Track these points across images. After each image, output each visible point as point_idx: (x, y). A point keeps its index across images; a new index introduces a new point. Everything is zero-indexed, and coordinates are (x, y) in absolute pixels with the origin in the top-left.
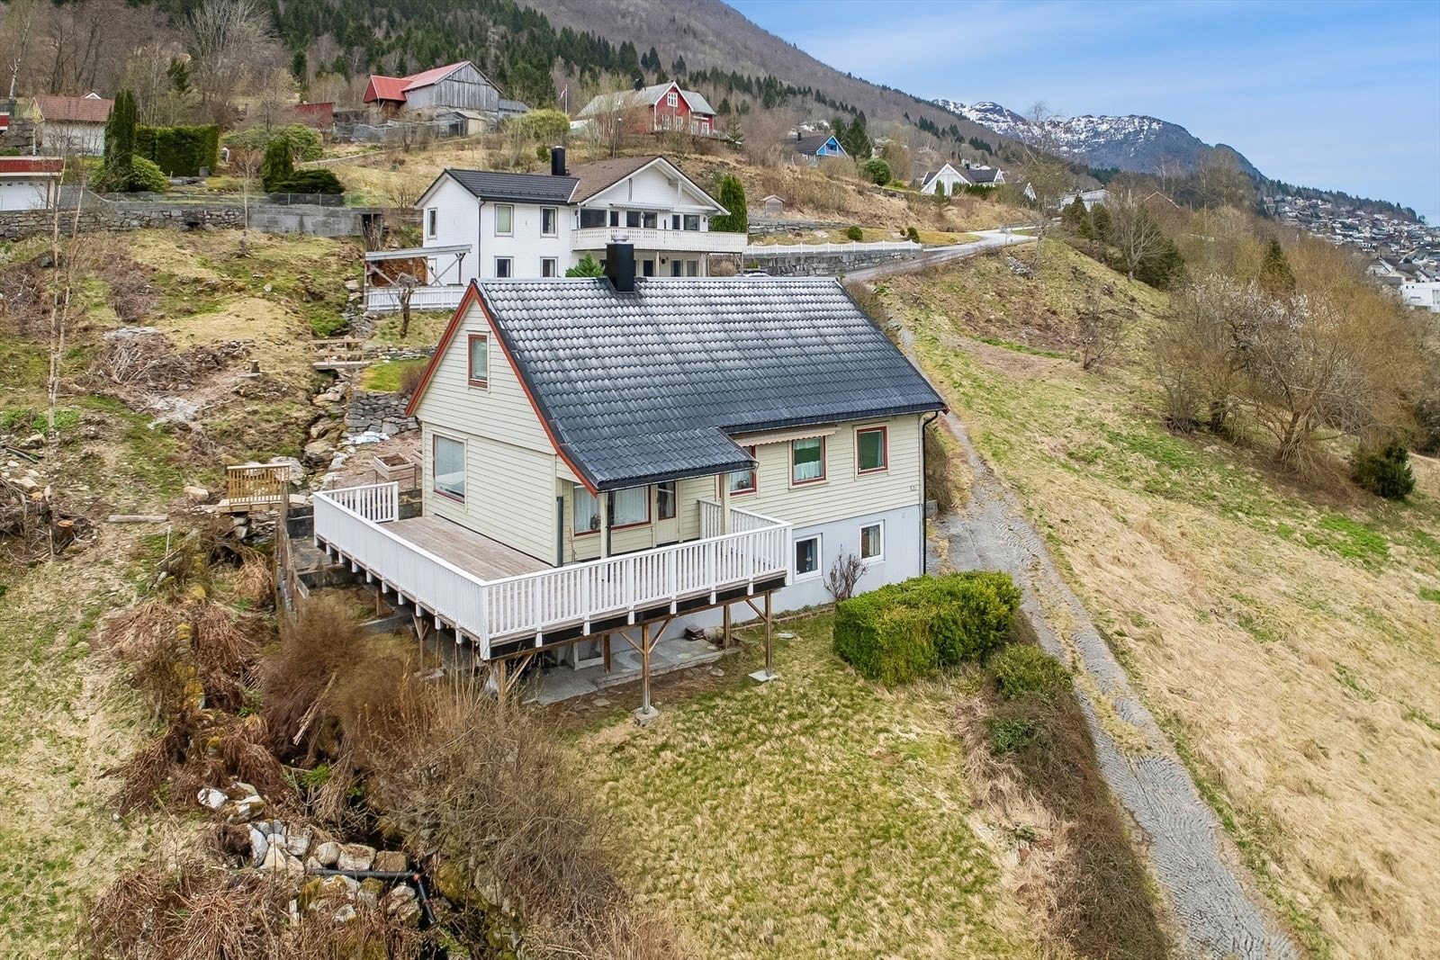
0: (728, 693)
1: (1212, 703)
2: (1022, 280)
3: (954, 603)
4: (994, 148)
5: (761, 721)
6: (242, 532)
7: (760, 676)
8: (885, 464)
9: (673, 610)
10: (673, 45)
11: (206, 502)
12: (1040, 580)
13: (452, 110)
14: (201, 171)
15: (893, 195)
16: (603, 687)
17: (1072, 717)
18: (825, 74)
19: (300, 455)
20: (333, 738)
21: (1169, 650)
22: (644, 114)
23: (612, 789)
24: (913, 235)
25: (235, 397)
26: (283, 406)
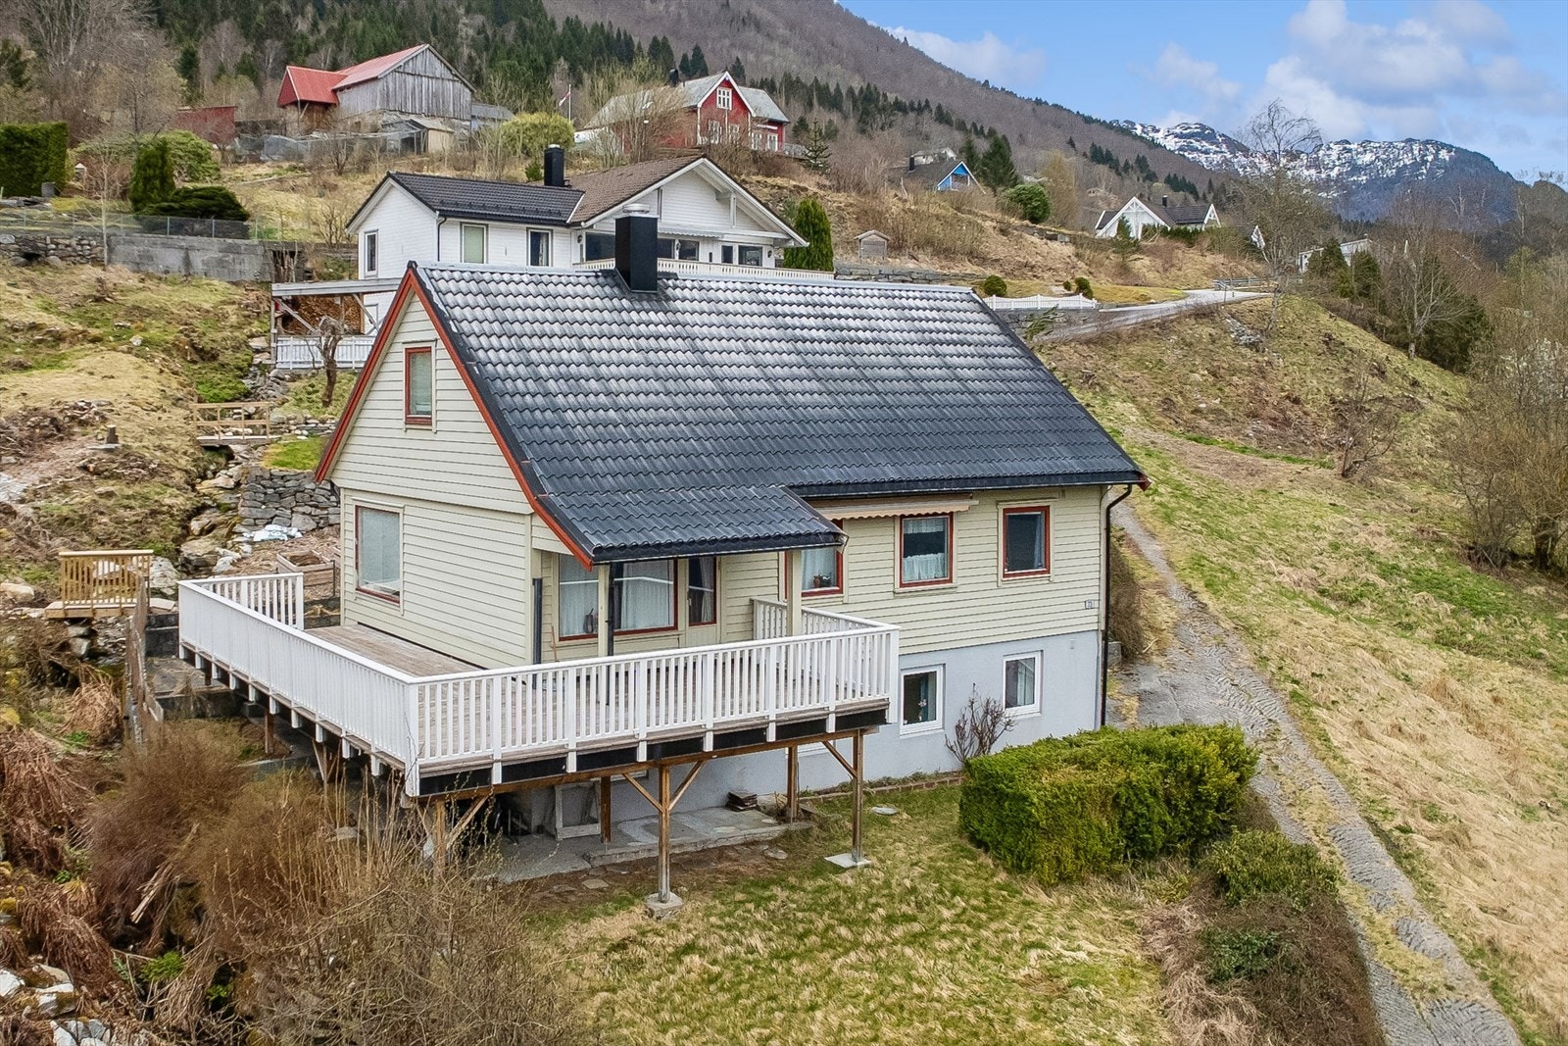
0: (792, 880)
1: (1546, 927)
2: (1248, 352)
3: (1153, 764)
4: (1202, 189)
5: (843, 922)
6: (82, 647)
7: (843, 860)
8: (1047, 565)
9: (708, 745)
10: (727, 42)
11: (32, 604)
12: (1280, 754)
13: (404, 118)
14: (45, 189)
15: (1053, 238)
16: (598, 863)
17: (1337, 933)
18: (950, 83)
19: (174, 555)
20: (190, 916)
21: (1480, 854)
22: (681, 118)
23: (606, 1003)
24: (1083, 288)
25: (80, 474)
26: (151, 489)
